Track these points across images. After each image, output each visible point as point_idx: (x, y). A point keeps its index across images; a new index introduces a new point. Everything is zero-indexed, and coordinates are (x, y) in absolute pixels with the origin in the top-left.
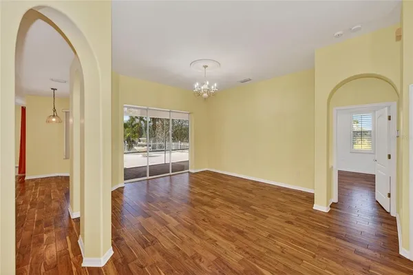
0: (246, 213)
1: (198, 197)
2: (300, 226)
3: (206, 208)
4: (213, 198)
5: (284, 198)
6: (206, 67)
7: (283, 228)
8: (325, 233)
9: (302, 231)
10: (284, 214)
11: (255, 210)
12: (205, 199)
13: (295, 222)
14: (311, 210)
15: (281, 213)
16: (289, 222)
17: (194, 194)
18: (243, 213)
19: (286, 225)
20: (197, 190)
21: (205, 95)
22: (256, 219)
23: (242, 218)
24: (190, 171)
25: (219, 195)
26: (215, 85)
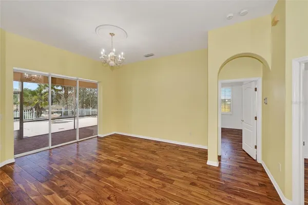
0: (154, 180)
1: (104, 165)
2: (203, 187)
3: (112, 179)
4: (120, 164)
5: (183, 156)
6: (112, 34)
7: (190, 192)
8: (224, 191)
9: (206, 193)
10: (186, 174)
11: (161, 173)
12: (112, 167)
13: (199, 183)
14: (205, 166)
15: (184, 174)
16: (193, 184)
17: (100, 162)
18: (150, 180)
19: (192, 188)
20: (104, 156)
21: (112, 63)
22: (164, 186)
23: (150, 187)
24: (99, 135)
25: (127, 161)
26: (122, 53)
